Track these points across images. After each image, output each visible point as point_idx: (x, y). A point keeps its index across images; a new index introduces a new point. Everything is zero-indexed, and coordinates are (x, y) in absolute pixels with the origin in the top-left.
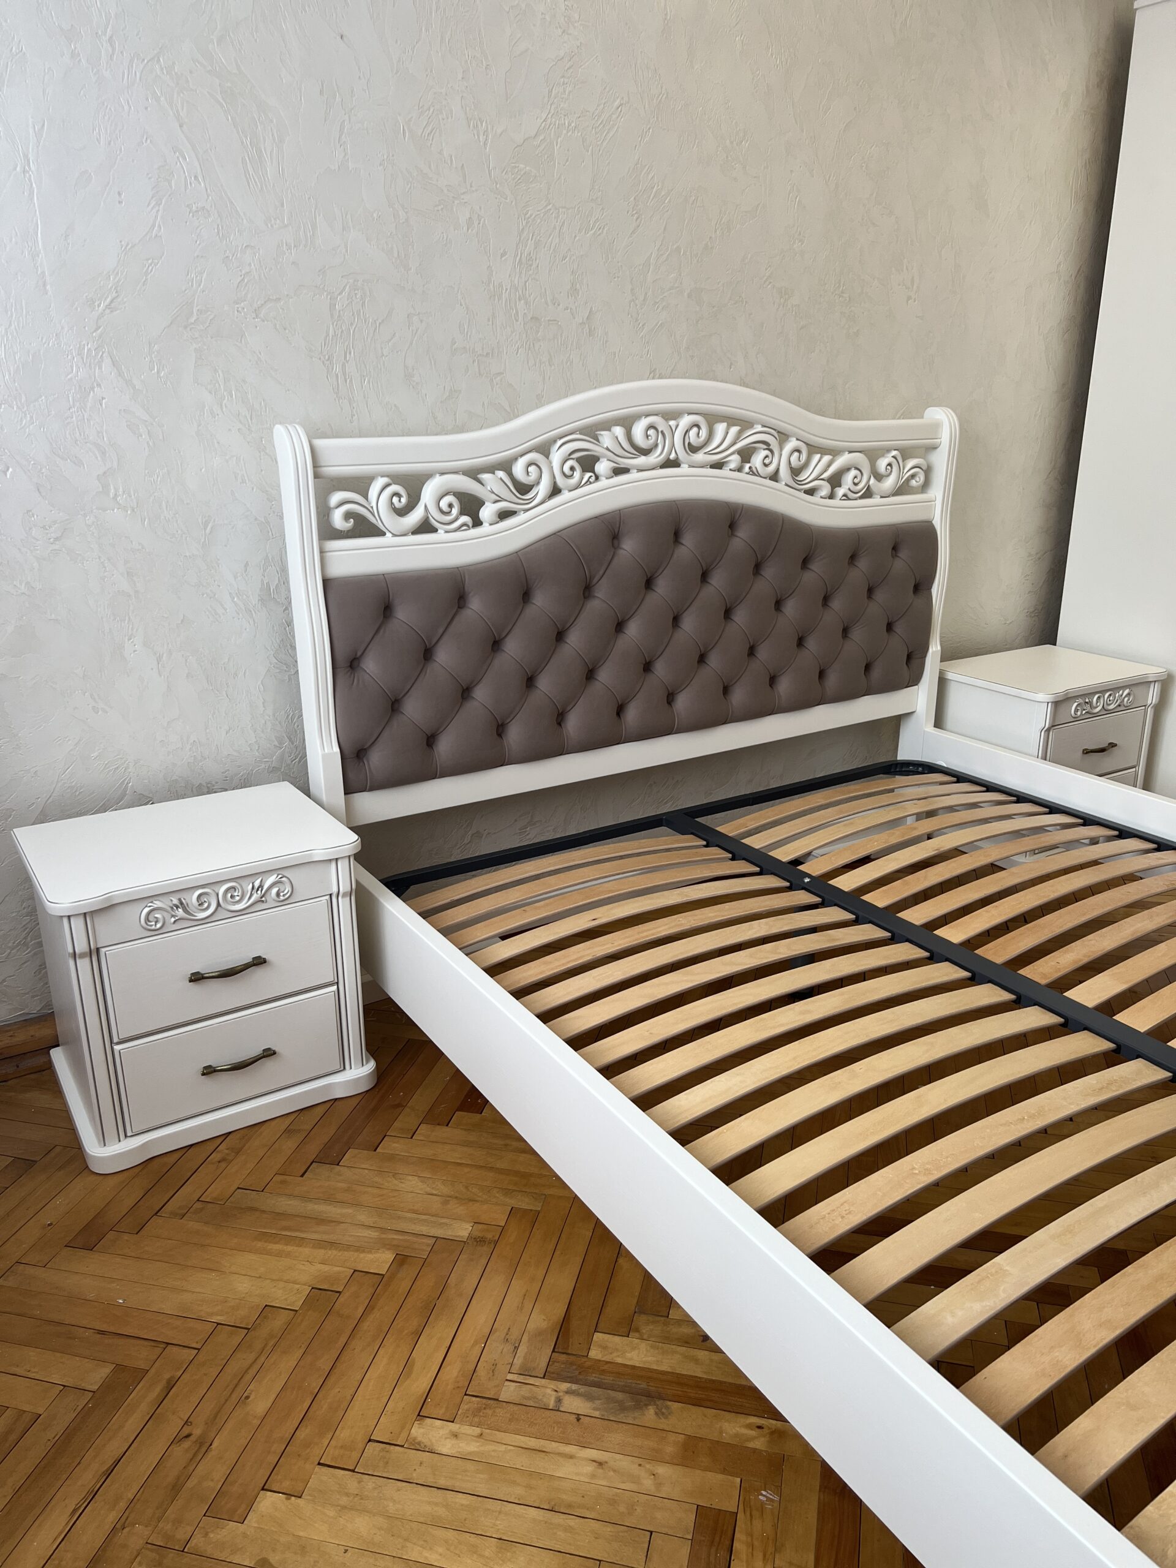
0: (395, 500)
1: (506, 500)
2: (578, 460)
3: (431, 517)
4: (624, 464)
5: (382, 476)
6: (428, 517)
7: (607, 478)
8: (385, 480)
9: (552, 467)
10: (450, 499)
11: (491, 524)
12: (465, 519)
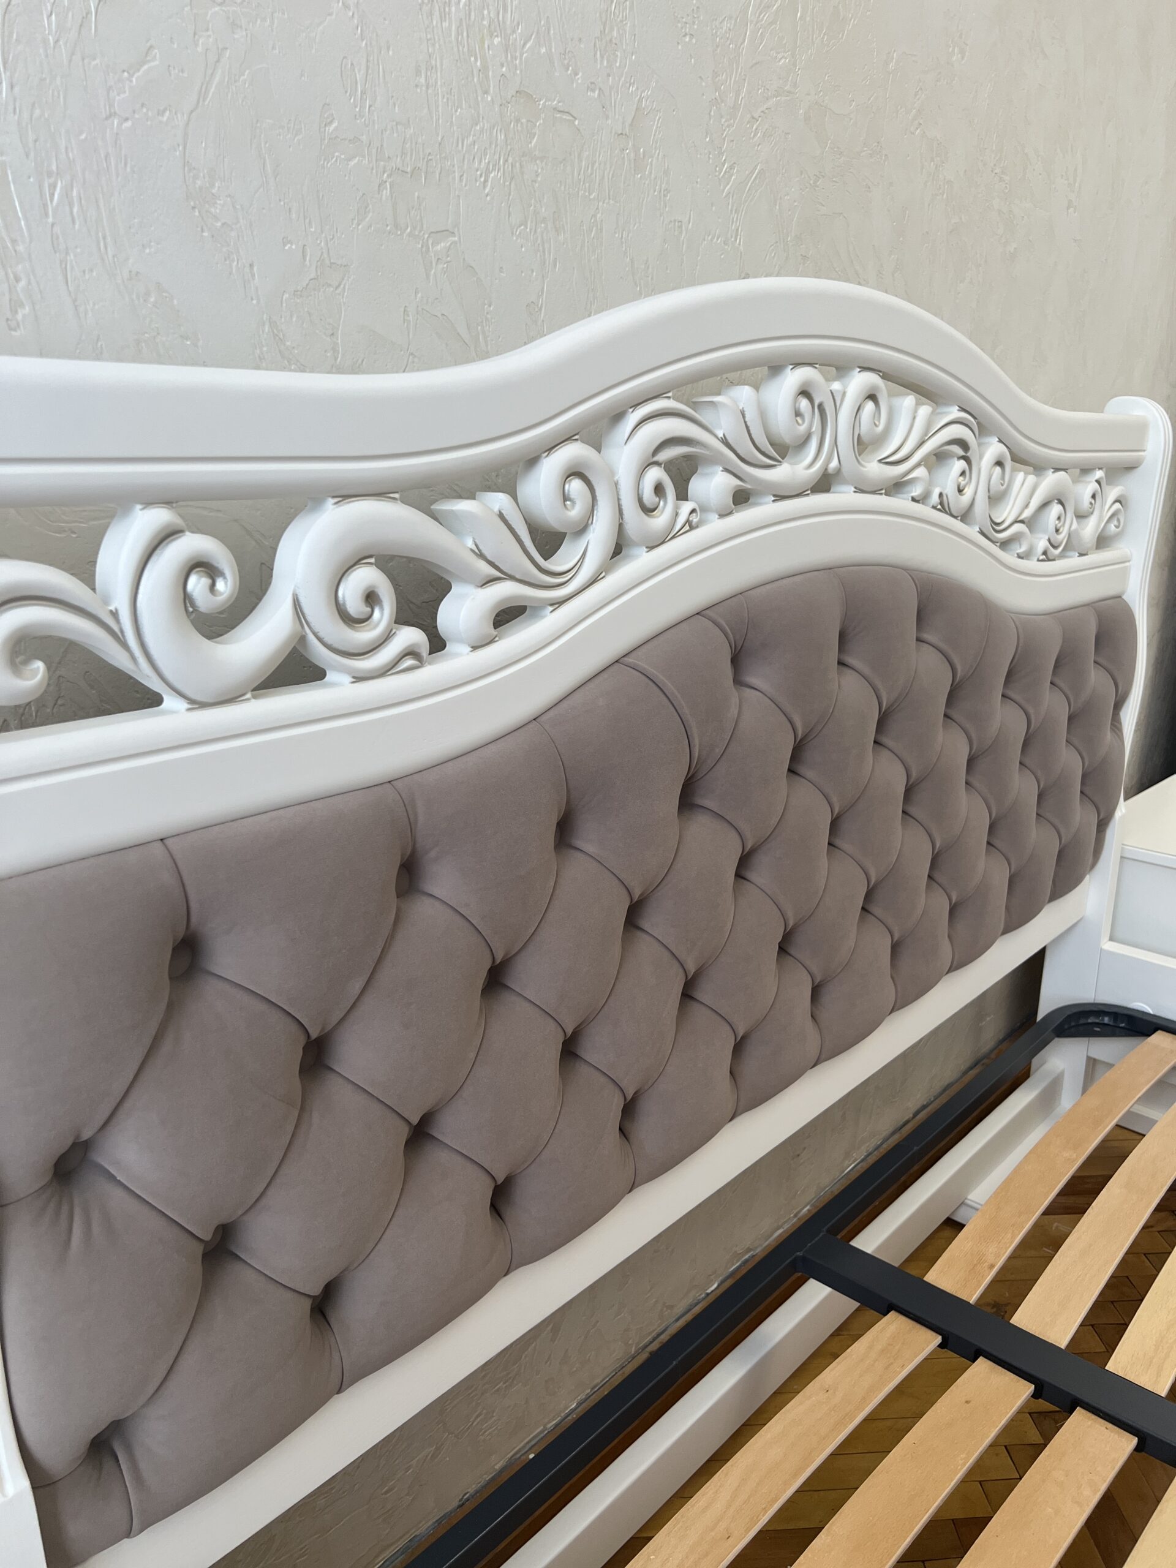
0: (197, 584)
1: (512, 578)
2: (669, 467)
3: (311, 637)
4: (753, 479)
5: (148, 504)
6: (303, 639)
7: (722, 516)
8: (157, 517)
9: (616, 484)
10: (366, 576)
11: (475, 648)
12: (410, 636)
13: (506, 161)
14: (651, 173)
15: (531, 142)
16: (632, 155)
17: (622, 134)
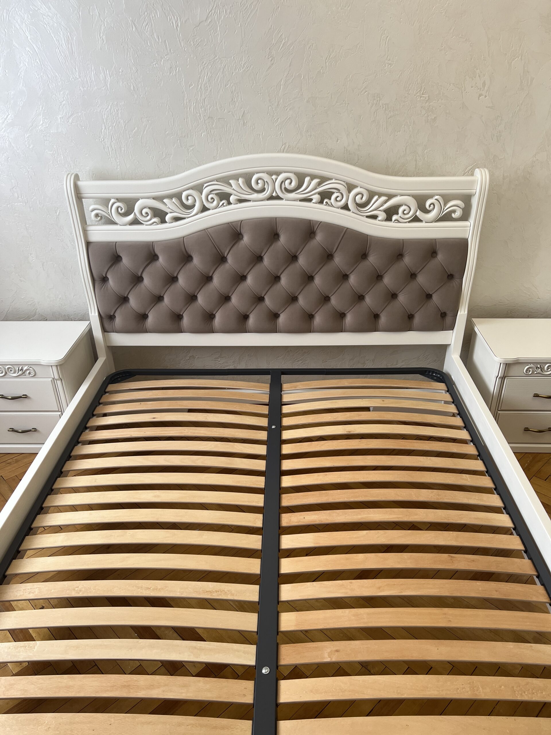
0: (120, 210)
1: (176, 212)
2: (216, 194)
4: (243, 197)
5: (112, 198)
6: (137, 218)
7: (236, 204)
8: (114, 200)
9: (202, 197)
10: (147, 210)
11: (171, 223)
13: (206, 131)
14: (249, 125)
15: (213, 126)
16: (243, 123)
17: (239, 119)
